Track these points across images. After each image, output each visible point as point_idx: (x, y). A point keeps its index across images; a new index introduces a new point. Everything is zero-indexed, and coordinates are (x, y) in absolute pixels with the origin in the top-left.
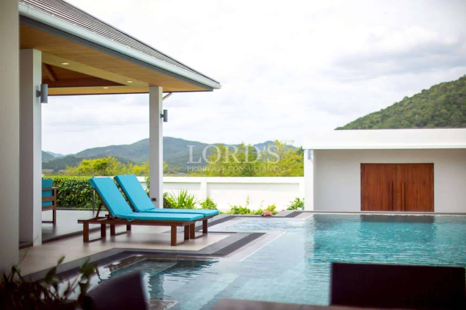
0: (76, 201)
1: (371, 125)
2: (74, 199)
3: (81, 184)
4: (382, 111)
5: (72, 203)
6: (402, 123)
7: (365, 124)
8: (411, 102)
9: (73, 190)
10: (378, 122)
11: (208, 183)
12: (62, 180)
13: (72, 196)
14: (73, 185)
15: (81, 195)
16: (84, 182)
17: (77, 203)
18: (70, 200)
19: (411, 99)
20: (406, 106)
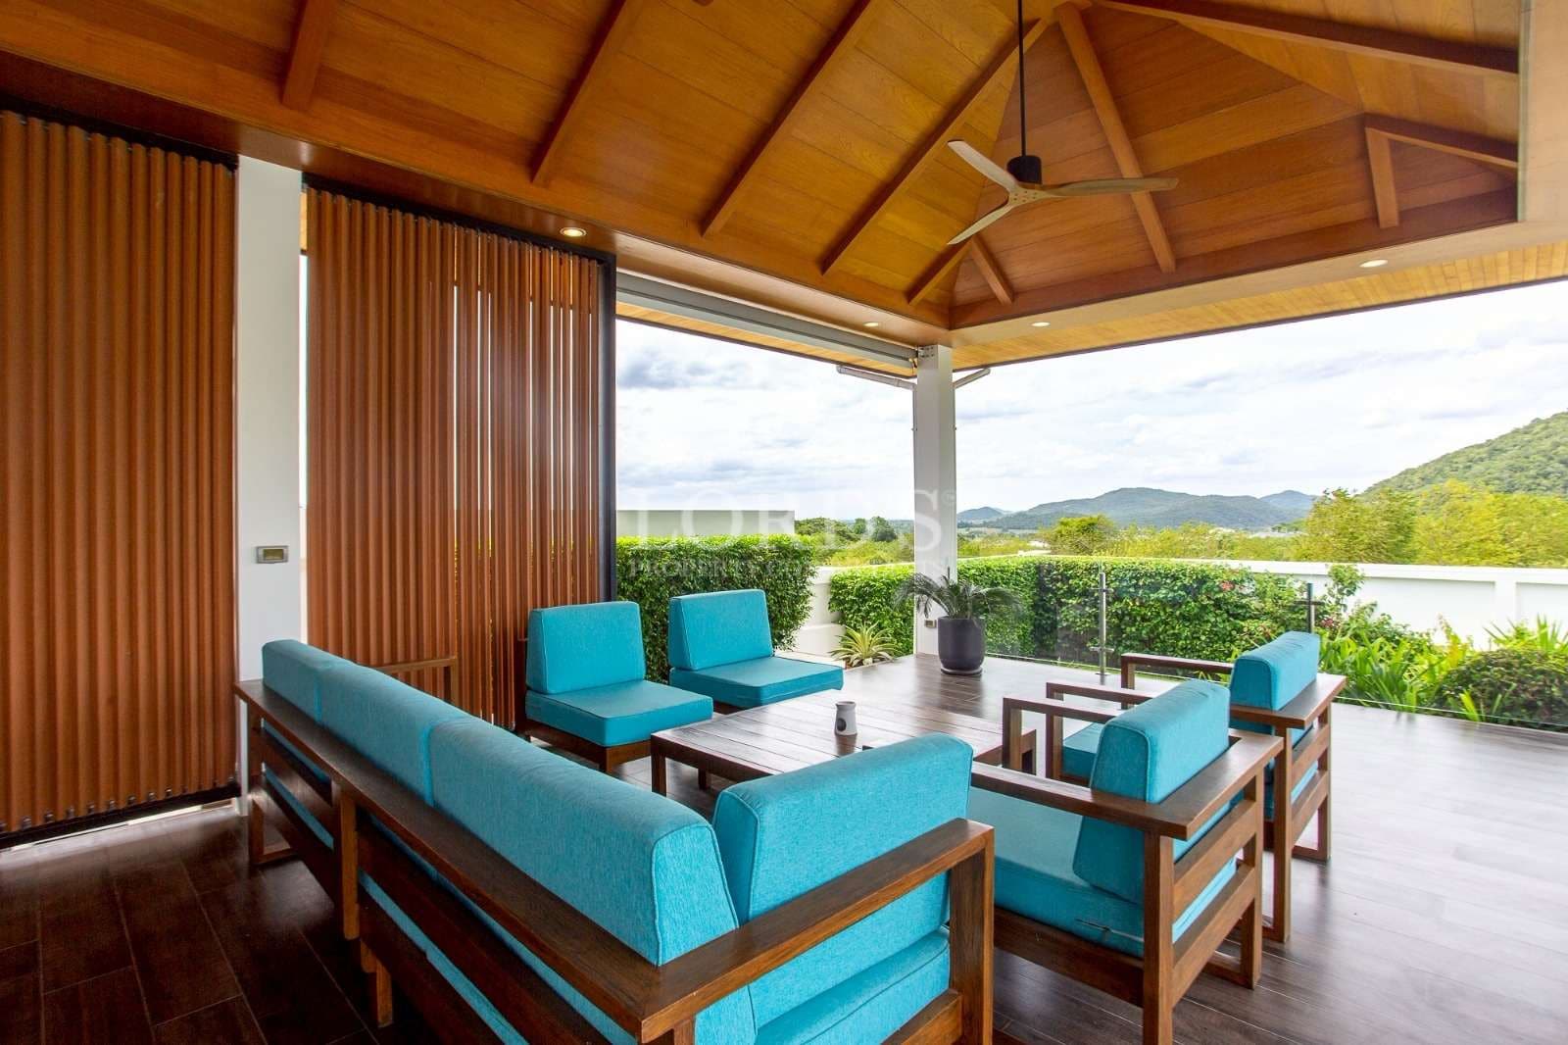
0: (1138, 614)
1: (1469, 464)
2: (1132, 610)
3: (1151, 576)
4: (1489, 442)
5: (1127, 618)
6: (1531, 460)
7: (1457, 463)
8: (1546, 428)
9: (1132, 590)
10: (1482, 460)
11: (1518, 584)
12: (1103, 567)
13: (1127, 604)
14: (1131, 578)
15: (1151, 603)
16: (1160, 574)
17: (1139, 619)
18: (1123, 612)
19: (1547, 421)
20: (1537, 433)
